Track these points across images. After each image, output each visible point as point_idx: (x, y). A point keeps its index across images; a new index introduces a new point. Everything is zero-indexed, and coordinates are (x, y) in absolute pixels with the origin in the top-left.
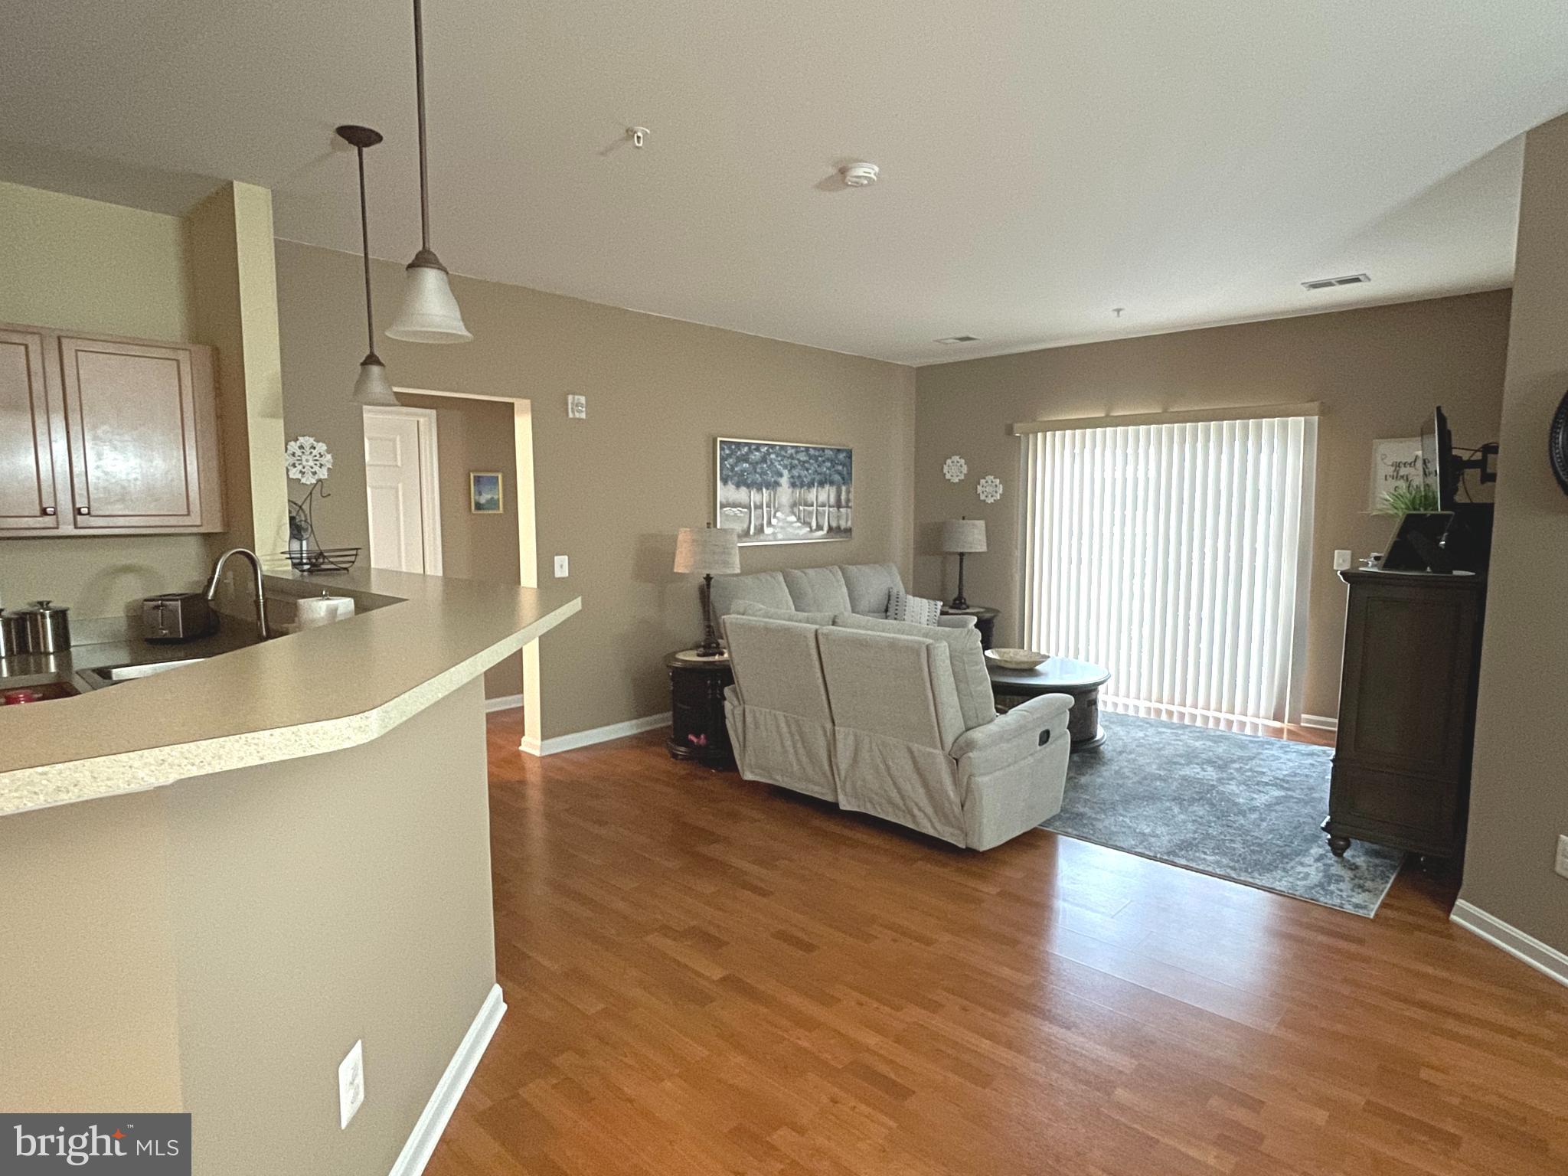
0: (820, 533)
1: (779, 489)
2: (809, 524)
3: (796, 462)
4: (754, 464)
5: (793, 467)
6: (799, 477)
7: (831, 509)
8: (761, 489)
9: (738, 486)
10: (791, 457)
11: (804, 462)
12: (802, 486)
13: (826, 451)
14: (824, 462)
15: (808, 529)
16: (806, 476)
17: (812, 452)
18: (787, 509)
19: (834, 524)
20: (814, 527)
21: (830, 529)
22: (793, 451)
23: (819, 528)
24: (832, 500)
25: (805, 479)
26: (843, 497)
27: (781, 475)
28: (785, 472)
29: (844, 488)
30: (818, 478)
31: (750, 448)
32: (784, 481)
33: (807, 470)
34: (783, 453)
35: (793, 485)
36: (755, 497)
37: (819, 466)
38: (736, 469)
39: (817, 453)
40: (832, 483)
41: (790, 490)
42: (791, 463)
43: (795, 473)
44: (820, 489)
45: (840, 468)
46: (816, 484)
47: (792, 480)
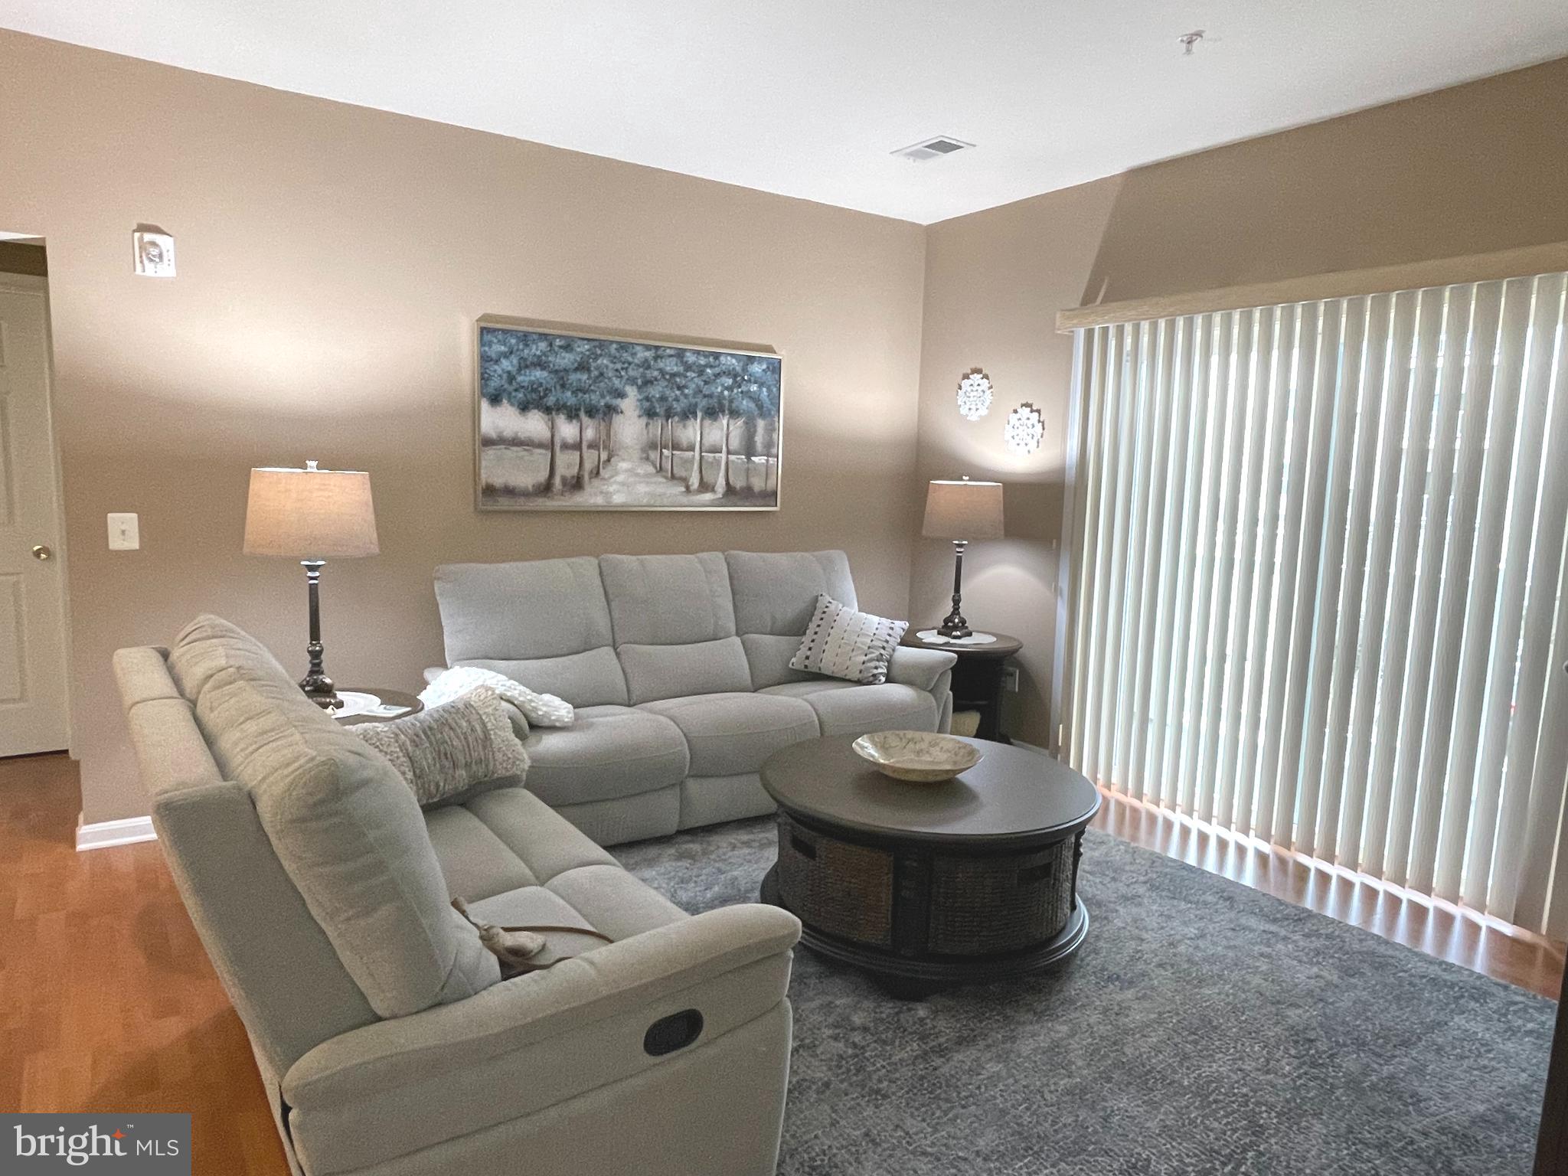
0: (708, 497)
1: (617, 420)
2: (684, 481)
3: (656, 373)
4: (561, 375)
5: (648, 382)
6: (663, 399)
7: (732, 457)
8: (577, 416)
9: (524, 408)
10: (646, 365)
11: (674, 375)
12: (669, 415)
13: (722, 359)
14: (717, 376)
15: (683, 489)
16: (677, 400)
17: (691, 358)
18: (636, 454)
19: (738, 483)
20: (695, 482)
21: (730, 490)
22: (649, 354)
23: (705, 487)
24: (735, 442)
25: (675, 405)
26: (759, 439)
27: (621, 395)
28: (632, 391)
29: (761, 424)
30: (703, 403)
31: (551, 345)
32: (630, 403)
33: (679, 388)
34: (626, 356)
35: (650, 414)
36: (567, 430)
37: (706, 383)
38: (520, 378)
39: (702, 361)
40: (734, 413)
41: (644, 420)
42: (643, 376)
43: (655, 391)
44: (707, 422)
45: (754, 388)
46: (699, 414)
47: (647, 404)
